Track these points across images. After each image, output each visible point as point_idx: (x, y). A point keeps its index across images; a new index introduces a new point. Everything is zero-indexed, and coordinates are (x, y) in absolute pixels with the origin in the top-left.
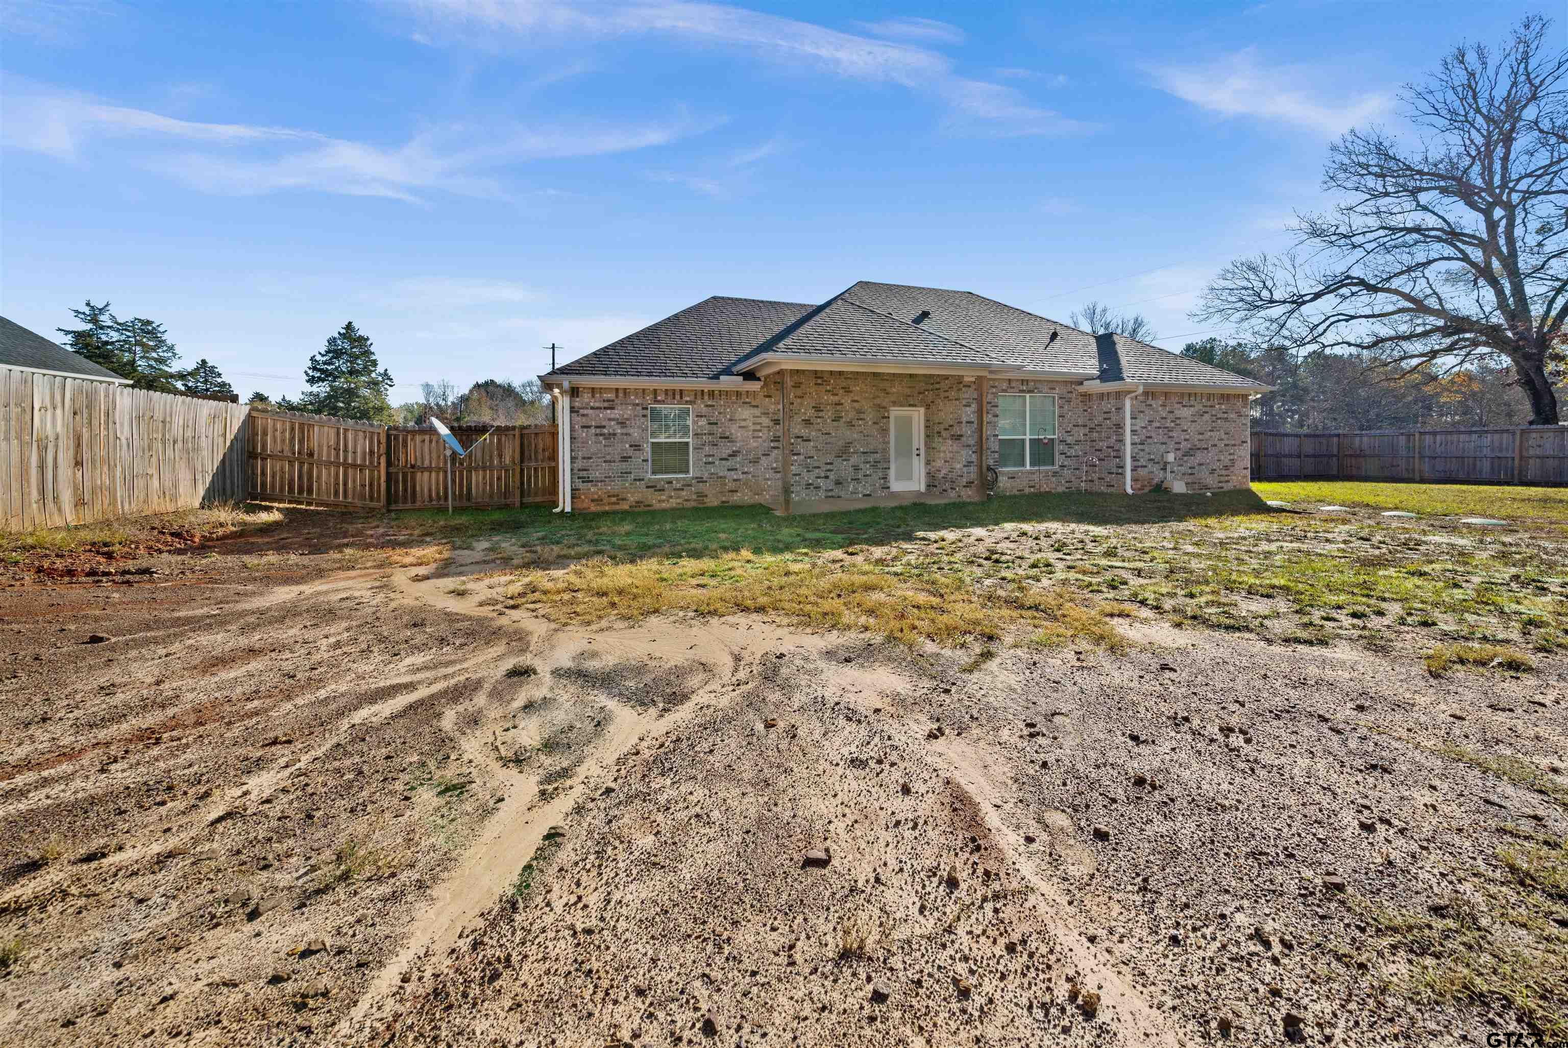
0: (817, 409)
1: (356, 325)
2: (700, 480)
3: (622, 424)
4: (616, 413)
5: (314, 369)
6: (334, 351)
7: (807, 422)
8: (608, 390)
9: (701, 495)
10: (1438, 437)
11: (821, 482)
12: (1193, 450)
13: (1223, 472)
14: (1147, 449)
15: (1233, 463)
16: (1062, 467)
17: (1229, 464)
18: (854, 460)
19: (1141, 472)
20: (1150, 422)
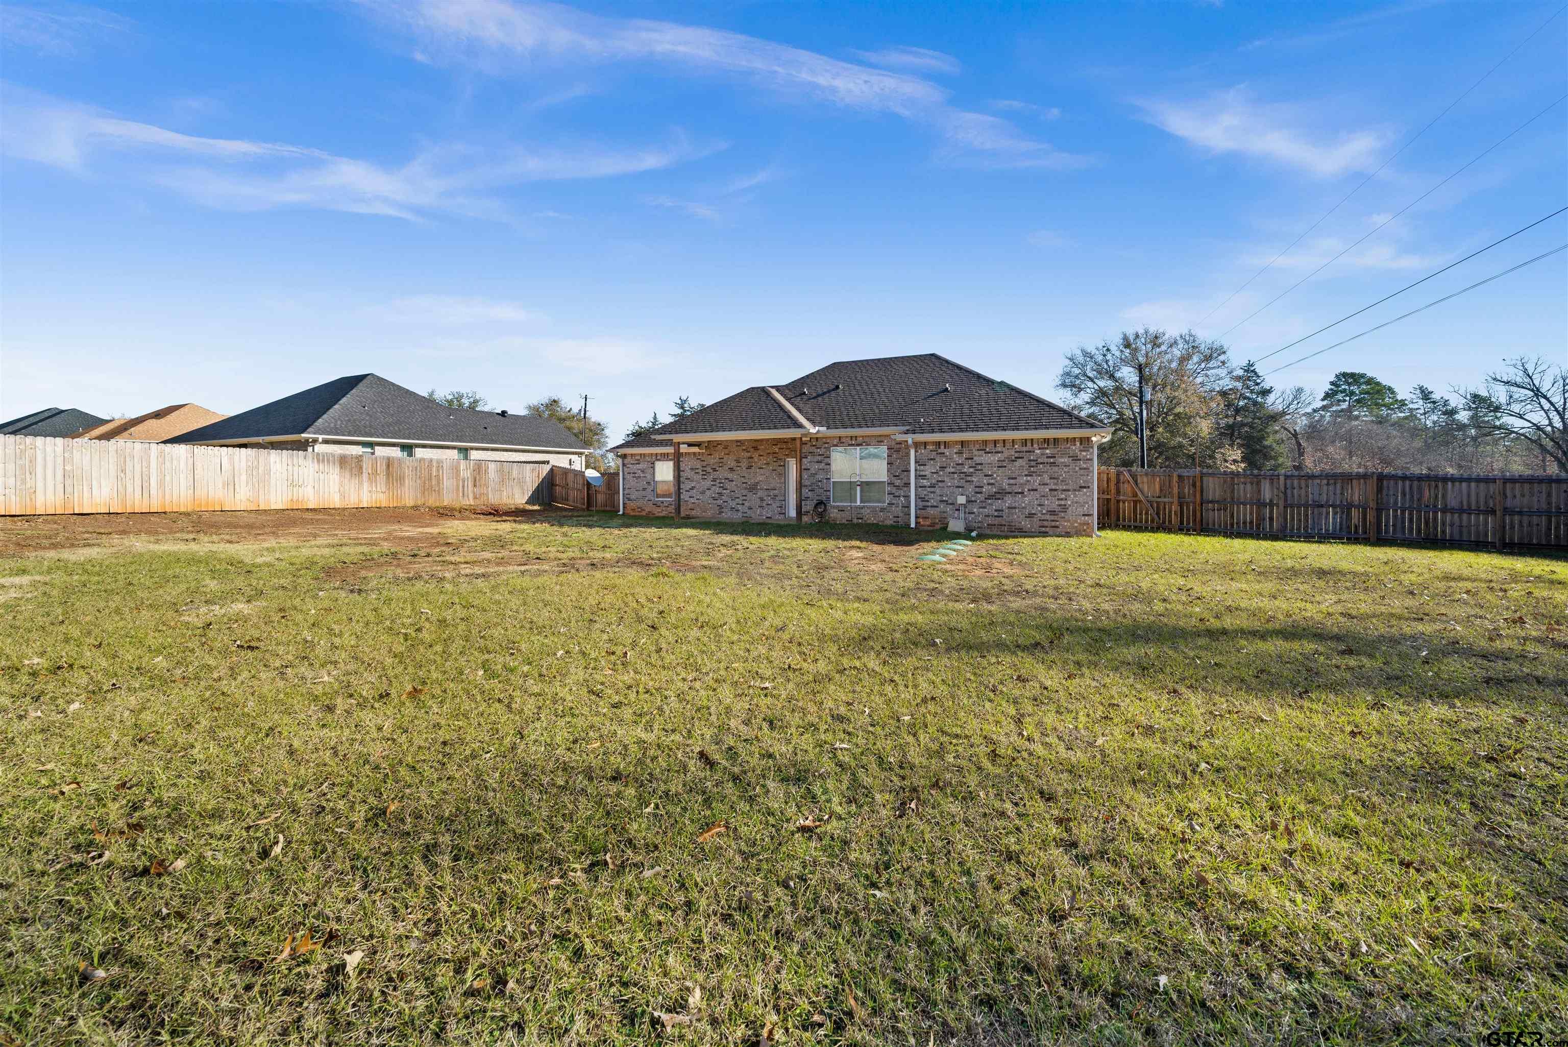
0: (738, 462)
4: (641, 466)
8: (638, 455)
11: (740, 507)
12: (1000, 494)
13: (1048, 517)
14: (938, 491)
15: (1064, 508)
16: (890, 504)
17: (1057, 509)
18: (760, 494)
19: (931, 511)
20: (942, 468)
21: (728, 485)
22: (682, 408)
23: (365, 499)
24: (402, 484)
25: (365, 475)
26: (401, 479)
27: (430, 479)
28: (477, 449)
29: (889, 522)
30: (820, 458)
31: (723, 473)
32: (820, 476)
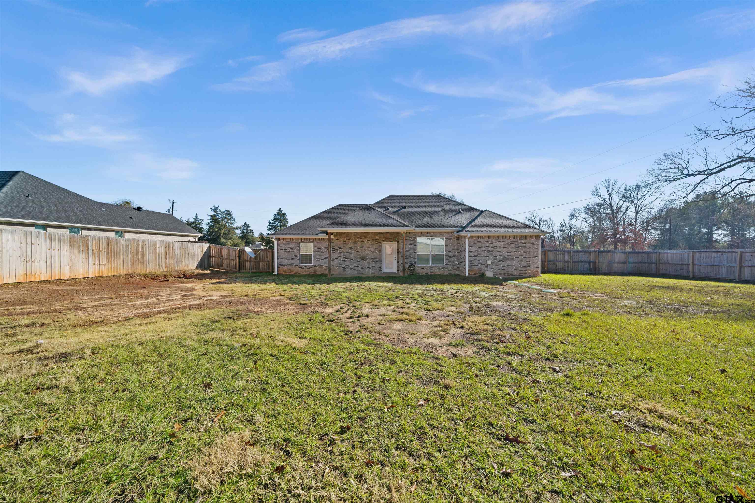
0: (355, 243)
1: (282, 209)
2: (315, 266)
3: (292, 249)
4: (290, 245)
5: (269, 225)
6: (276, 219)
7: (351, 248)
8: (288, 239)
9: (315, 271)
10: (702, 254)
11: (356, 268)
12: (504, 260)
13: (523, 269)
14: (478, 258)
15: (529, 265)
16: (447, 265)
17: (527, 265)
18: (368, 261)
19: (475, 268)
20: (480, 248)
21: (349, 256)
22: (215, 211)
23: (90, 271)
24: (118, 259)
25: (90, 252)
26: (118, 254)
27: (137, 254)
28: (129, 232)
29: (446, 274)
30: (411, 242)
31: (345, 250)
32: (411, 252)
